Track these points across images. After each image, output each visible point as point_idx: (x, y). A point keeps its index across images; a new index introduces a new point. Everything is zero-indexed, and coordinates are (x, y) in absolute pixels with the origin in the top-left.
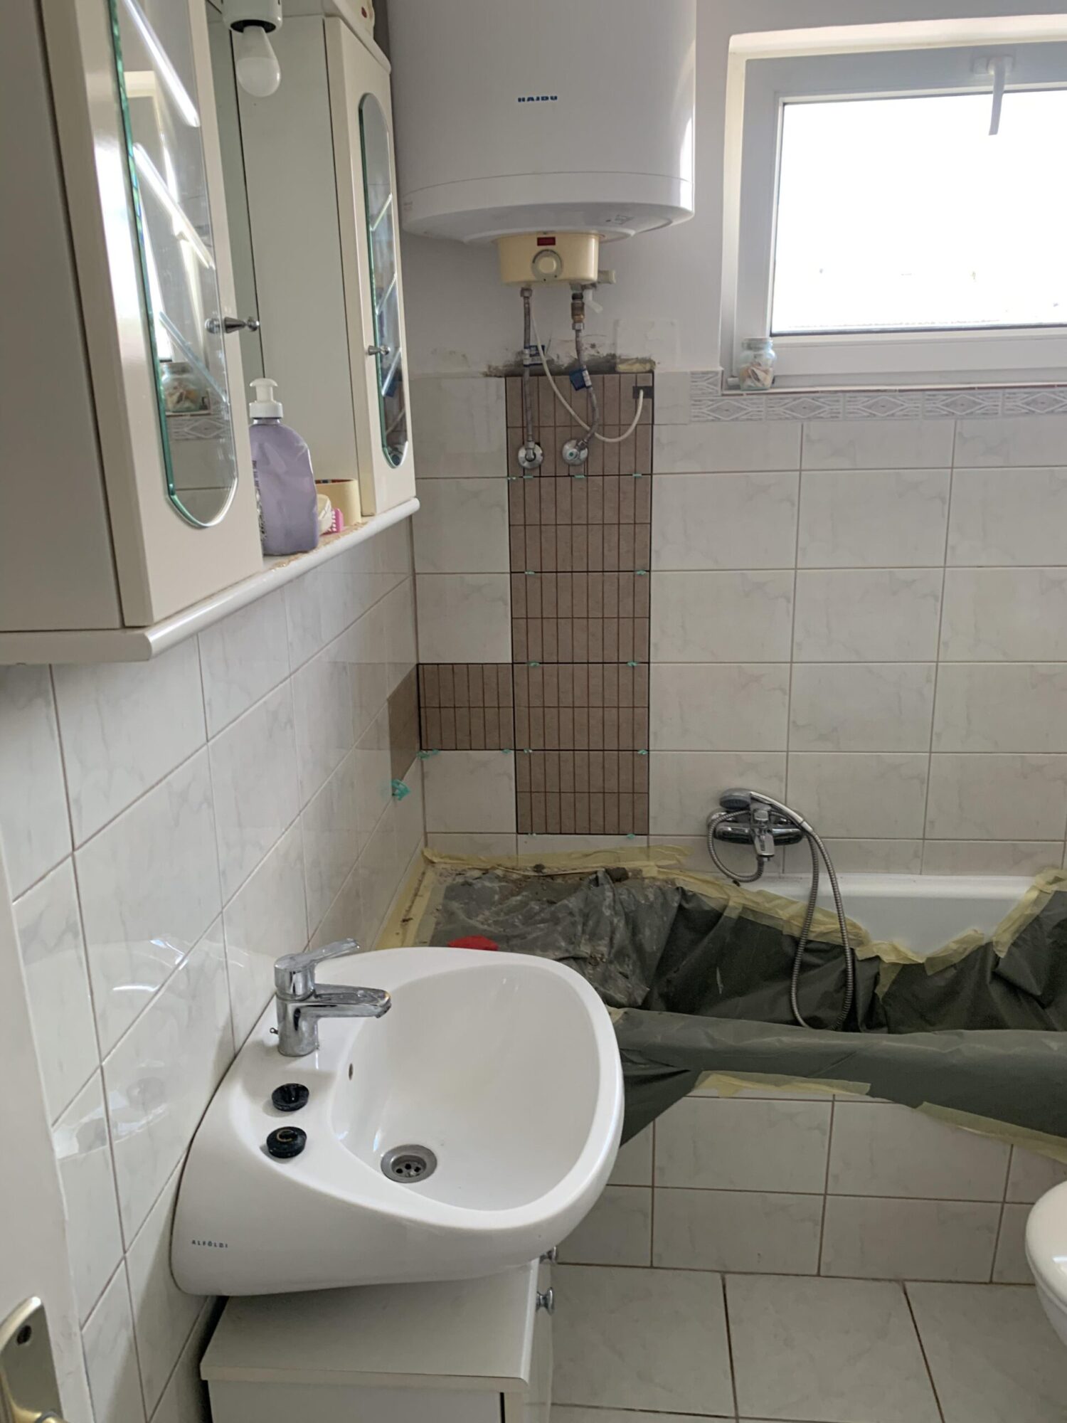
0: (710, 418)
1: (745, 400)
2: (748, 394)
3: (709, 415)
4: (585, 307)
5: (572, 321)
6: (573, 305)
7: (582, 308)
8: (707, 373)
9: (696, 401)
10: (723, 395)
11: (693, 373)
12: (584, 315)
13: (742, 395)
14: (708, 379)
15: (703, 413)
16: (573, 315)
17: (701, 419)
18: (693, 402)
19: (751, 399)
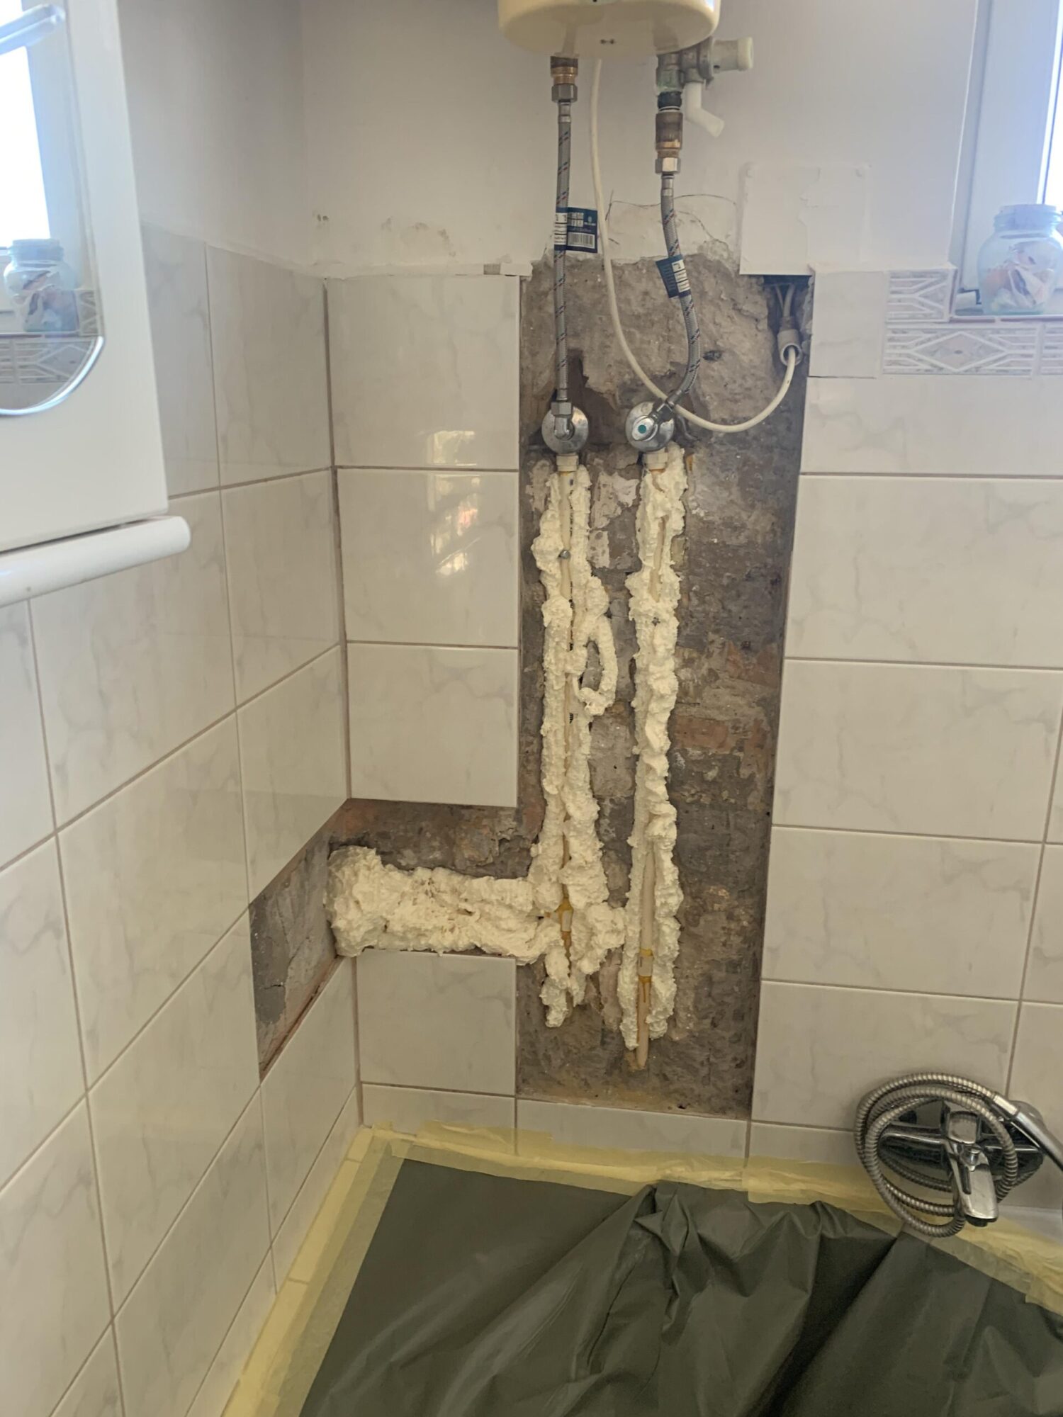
0: (923, 366)
1: (997, 331)
2: (1003, 320)
3: (920, 360)
4: (685, 123)
5: (655, 155)
6: (659, 118)
7: (678, 125)
8: (922, 275)
9: (894, 331)
10: (952, 321)
11: (894, 275)
12: (680, 141)
13: (992, 321)
14: (926, 287)
15: (909, 356)
16: (660, 139)
17: (906, 369)
18: (891, 335)
19: (1010, 330)
